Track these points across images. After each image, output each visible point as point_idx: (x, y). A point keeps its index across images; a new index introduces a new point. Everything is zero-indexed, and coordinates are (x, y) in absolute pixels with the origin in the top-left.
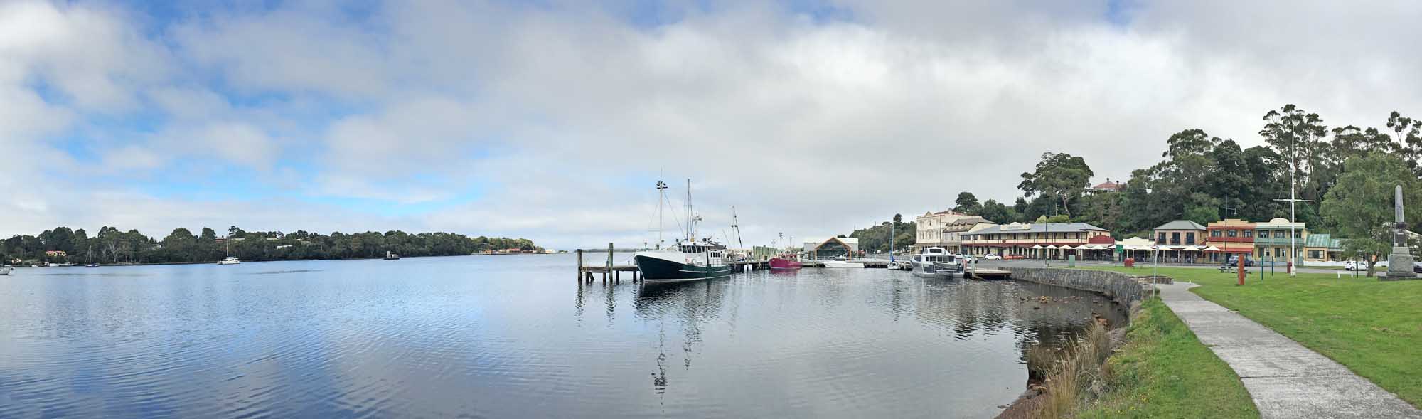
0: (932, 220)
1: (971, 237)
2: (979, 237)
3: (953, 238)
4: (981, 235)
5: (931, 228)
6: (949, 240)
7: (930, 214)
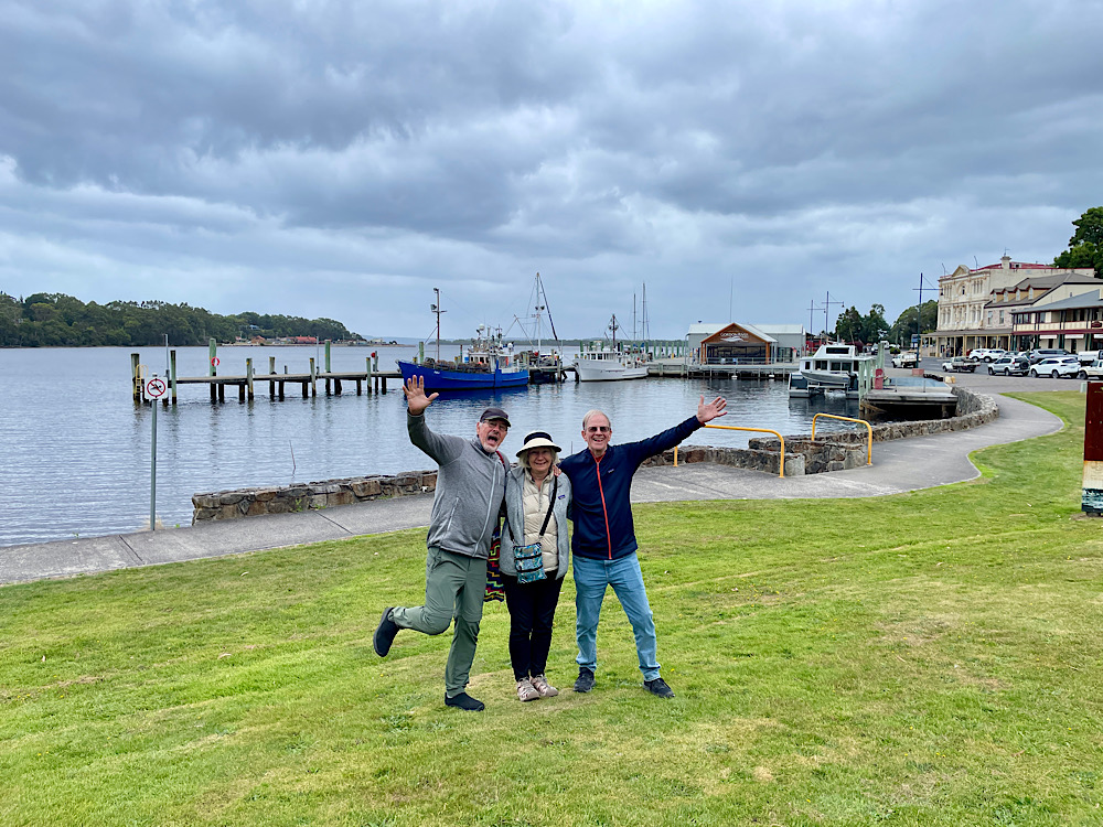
0: (967, 284)
1: (1033, 316)
2: (1048, 317)
3: (1002, 321)
4: (1053, 311)
5: (963, 299)
6: (995, 324)
7: (964, 271)
